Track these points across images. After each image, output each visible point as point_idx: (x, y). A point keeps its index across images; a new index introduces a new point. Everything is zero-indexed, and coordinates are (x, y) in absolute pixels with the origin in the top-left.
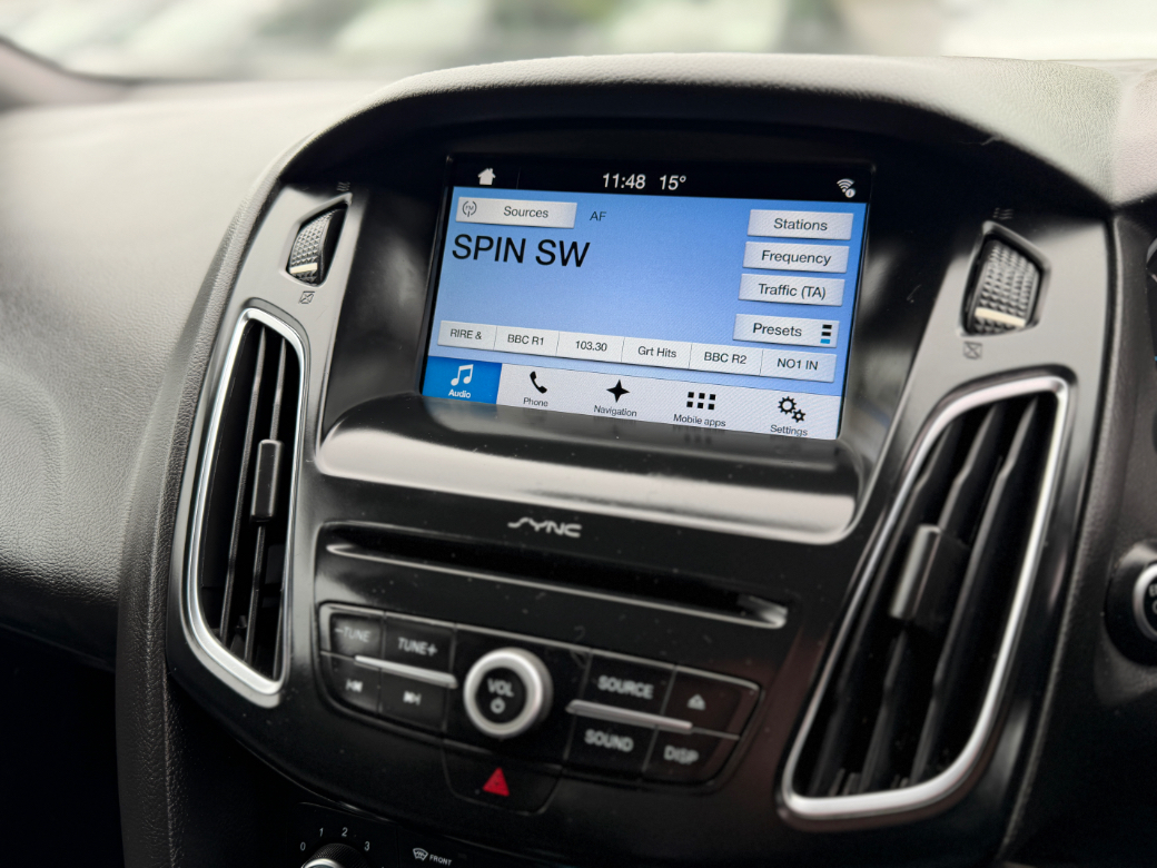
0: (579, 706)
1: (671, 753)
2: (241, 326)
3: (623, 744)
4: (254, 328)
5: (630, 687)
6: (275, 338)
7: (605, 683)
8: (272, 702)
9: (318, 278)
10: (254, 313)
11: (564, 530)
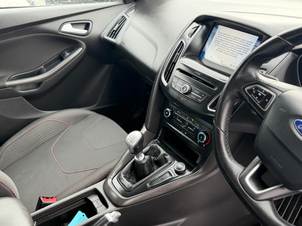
0: (192, 93)
1: (199, 100)
2: (180, 41)
3: (194, 97)
4: (182, 42)
5: (197, 92)
6: (183, 44)
7: (196, 91)
8: (166, 86)
9: (191, 37)
10: (182, 40)
11: (199, 74)
